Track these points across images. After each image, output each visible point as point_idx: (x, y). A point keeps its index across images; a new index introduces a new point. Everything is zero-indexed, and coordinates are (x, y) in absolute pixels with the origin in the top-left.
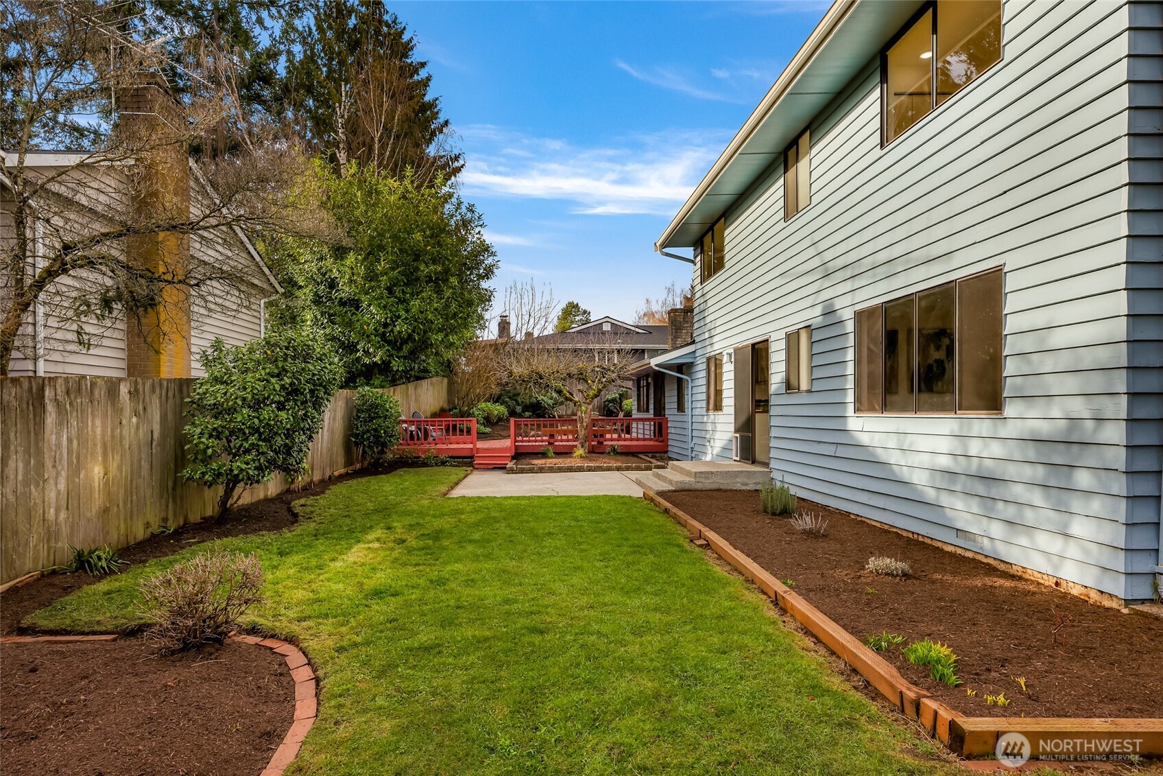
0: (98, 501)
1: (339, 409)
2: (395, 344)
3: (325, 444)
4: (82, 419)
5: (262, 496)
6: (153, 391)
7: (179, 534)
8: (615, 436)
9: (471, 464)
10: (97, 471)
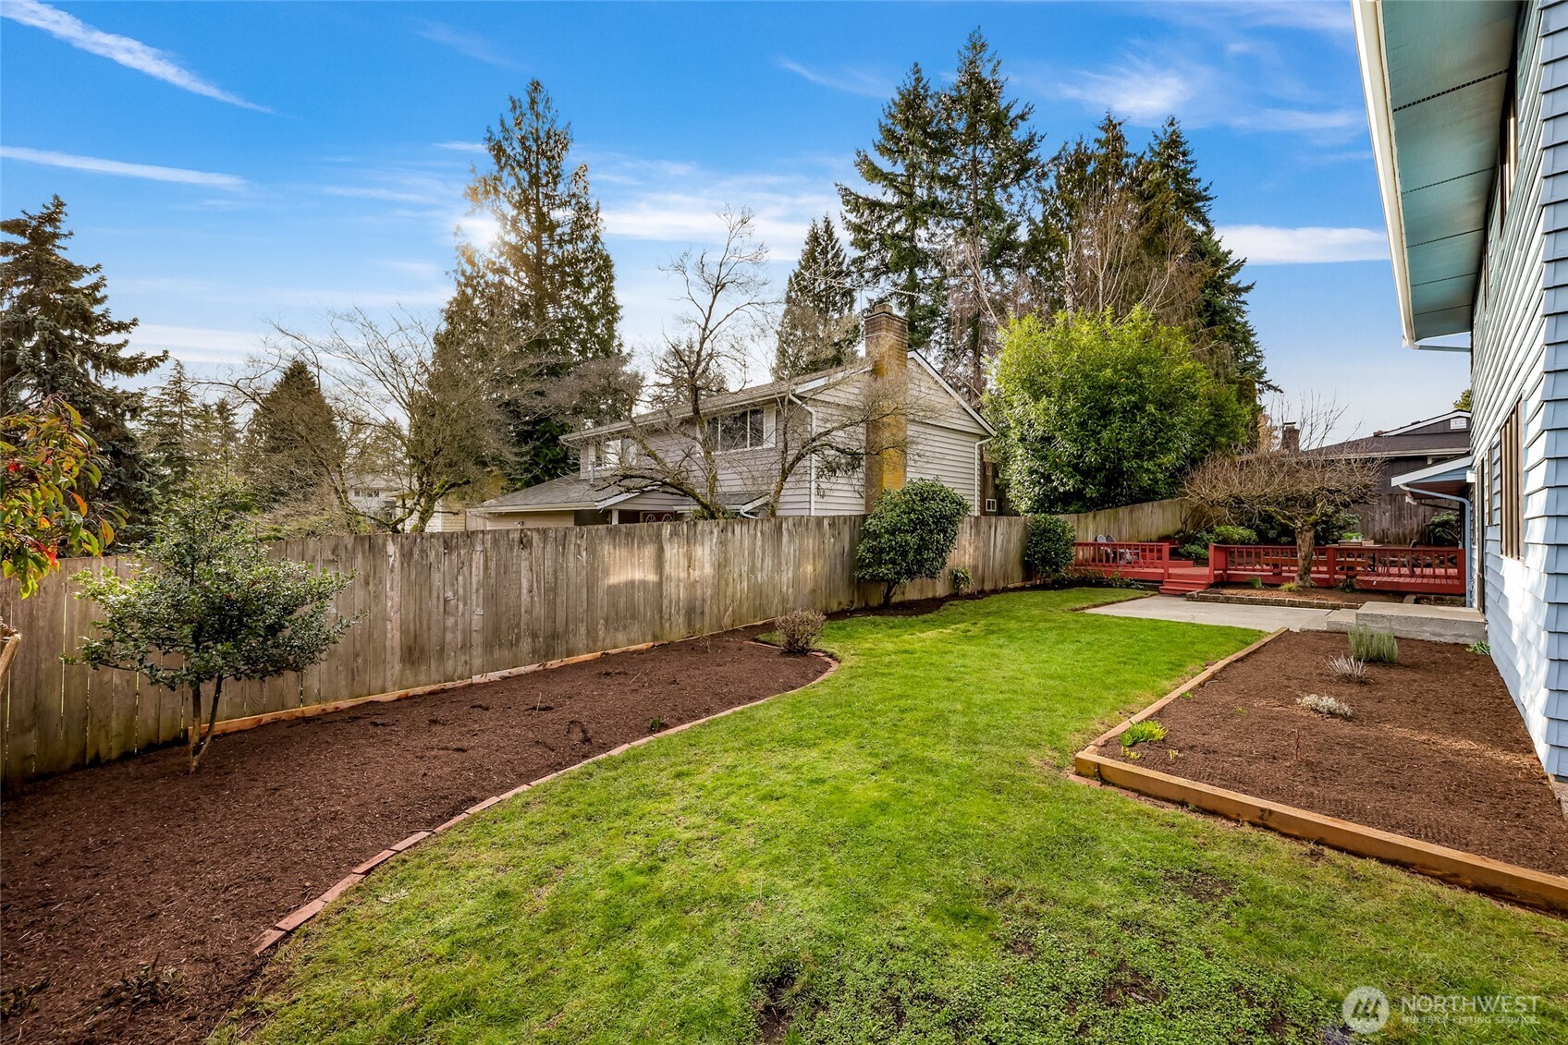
0: (810, 585)
1: (1014, 533)
2: (1086, 473)
3: (997, 561)
4: (802, 539)
5: (930, 595)
6: (845, 523)
7: (856, 611)
8: (1405, 571)
9: (1156, 589)
10: (810, 568)
